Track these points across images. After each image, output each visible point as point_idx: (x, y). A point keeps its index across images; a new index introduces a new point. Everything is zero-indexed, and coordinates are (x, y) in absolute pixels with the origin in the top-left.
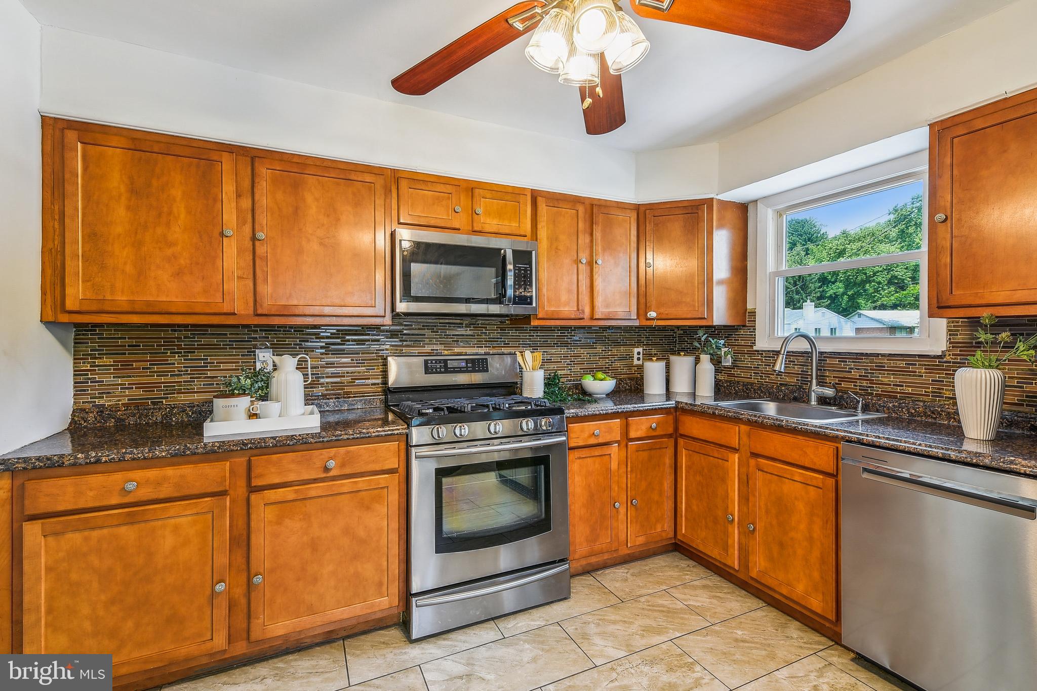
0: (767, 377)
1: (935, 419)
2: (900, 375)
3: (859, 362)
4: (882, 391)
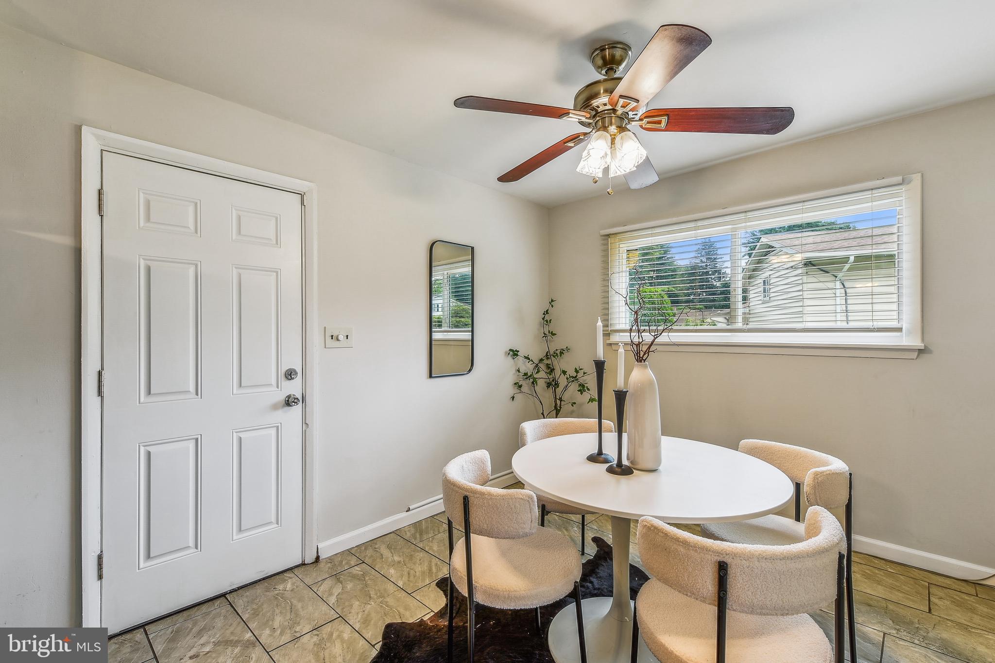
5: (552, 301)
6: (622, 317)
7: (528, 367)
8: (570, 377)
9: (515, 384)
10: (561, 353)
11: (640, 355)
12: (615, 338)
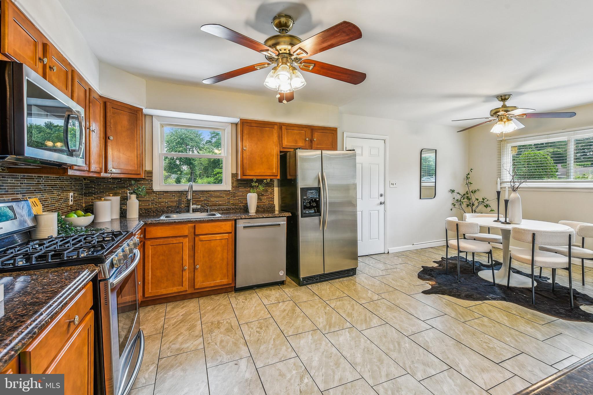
0: (160, 204)
1: (229, 211)
2: (218, 198)
3: (203, 194)
4: (212, 204)
5: (471, 169)
6: (507, 176)
7: (458, 197)
8: (479, 202)
9: (452, 204)
10: (475, 192)
11: (514, 189)
12: (504, 185)
